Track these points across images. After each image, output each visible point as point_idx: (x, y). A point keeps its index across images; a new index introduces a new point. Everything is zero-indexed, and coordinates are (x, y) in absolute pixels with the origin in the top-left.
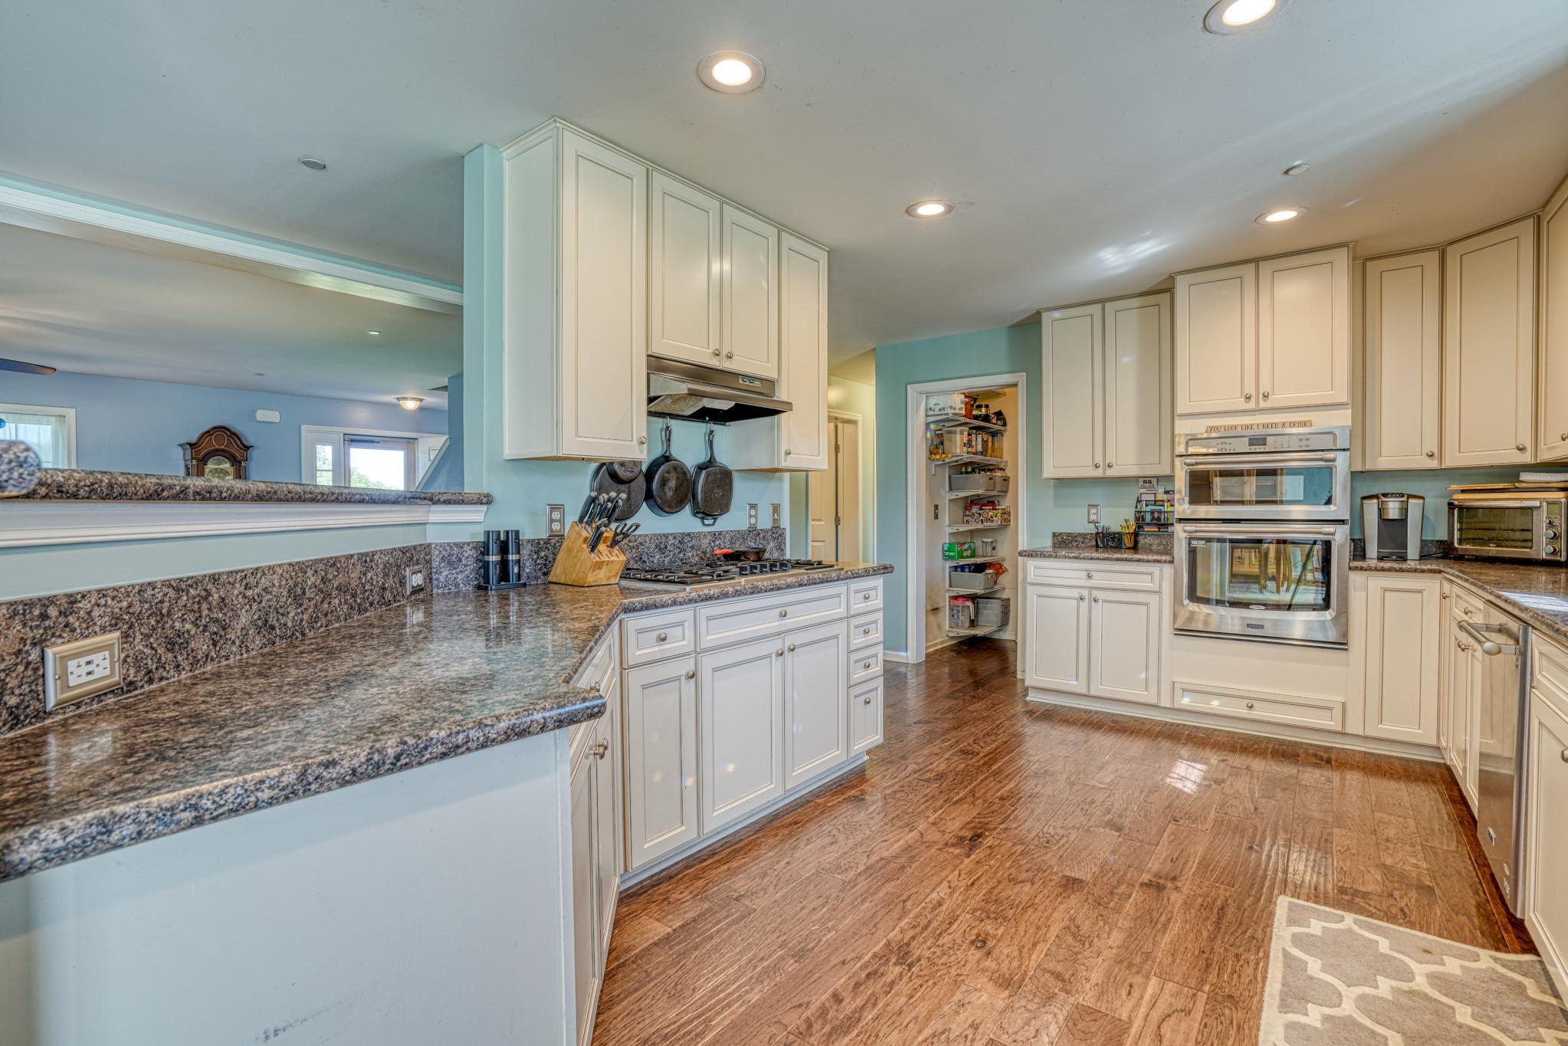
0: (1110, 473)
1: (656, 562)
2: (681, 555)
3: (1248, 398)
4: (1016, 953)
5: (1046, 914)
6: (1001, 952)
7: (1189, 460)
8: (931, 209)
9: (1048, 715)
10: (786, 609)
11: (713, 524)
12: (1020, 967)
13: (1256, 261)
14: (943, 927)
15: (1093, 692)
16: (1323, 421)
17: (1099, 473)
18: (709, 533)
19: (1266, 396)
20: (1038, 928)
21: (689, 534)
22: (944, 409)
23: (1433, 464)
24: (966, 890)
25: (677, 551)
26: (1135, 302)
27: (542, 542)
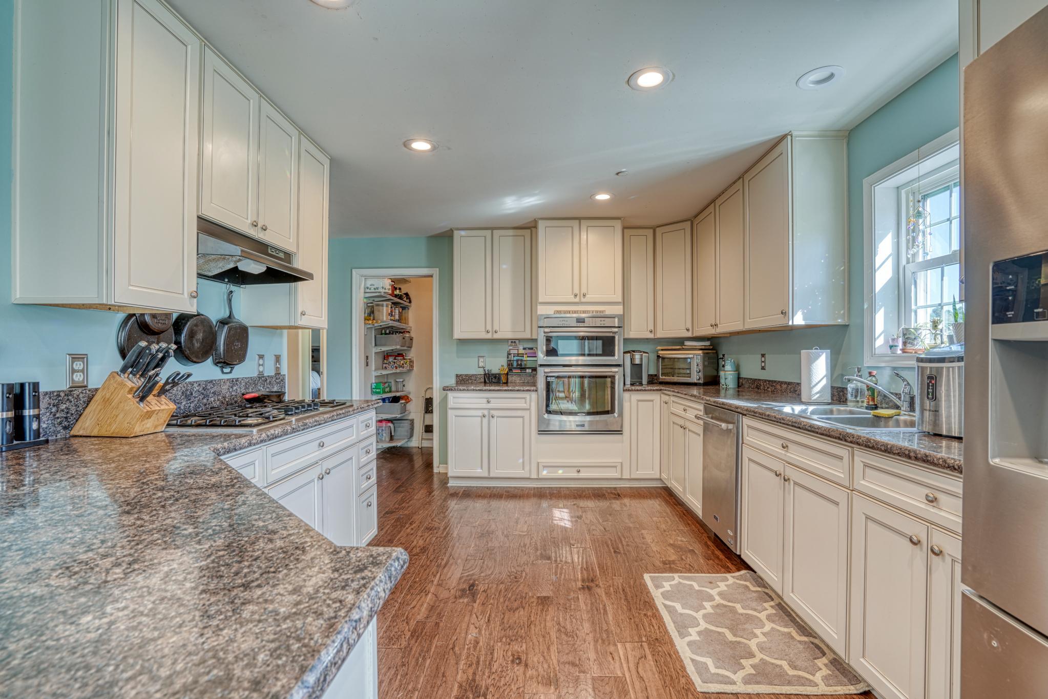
0: (496, 336)
1: (182, 408)
2: (205, 401)
3: (576, 296)
4: (542, 659)
5: (542, 625)
6: (533, 661)
7: (547, 330)
8: (421, 146)
9: (467, 494)
10: (323, 440)
11: (230, 372)
12: (549, 667)
13: (579, 219)
14: (489, 657)
15: (492, 475)
16: (609, 310)
17: (489, 336)
18: (228, 380)
19: (584, 295)
20: (544, 637)
21: (211, 381)
22: (377, 288)
23: (651, 336)
24: (488, 626)
25: (201, 397)
26: (511, 232)
27: (62, 394)
